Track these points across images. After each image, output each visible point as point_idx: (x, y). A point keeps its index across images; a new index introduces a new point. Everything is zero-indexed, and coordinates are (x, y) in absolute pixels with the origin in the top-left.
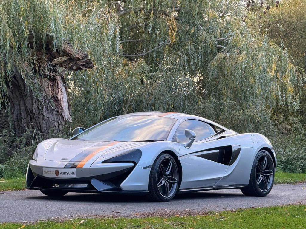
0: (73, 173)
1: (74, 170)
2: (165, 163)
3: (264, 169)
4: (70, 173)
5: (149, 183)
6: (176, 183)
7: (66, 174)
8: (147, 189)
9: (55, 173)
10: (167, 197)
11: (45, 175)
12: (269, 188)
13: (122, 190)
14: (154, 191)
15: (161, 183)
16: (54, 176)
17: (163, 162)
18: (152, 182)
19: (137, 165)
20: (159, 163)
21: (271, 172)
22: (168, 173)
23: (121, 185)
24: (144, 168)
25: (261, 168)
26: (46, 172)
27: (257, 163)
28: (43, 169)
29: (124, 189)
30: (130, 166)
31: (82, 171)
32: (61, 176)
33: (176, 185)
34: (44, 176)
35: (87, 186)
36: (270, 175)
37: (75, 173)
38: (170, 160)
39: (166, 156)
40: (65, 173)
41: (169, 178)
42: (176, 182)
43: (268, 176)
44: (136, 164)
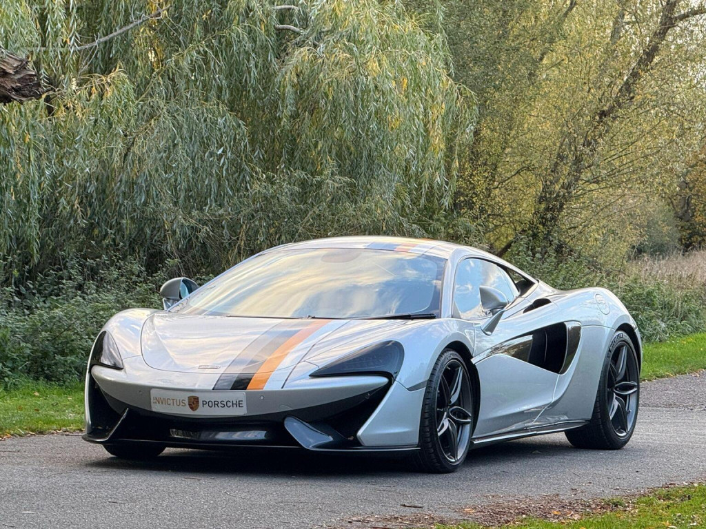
0: (239, 404)
1: (240, 395)
2: (450, 374)
3: (619, 379)
4: (229, 404)
5: (420, 427)
6: (468, 423)
7: (220, 405)
8: (416, 440)
9: (187, 402)
10: (453, 460)
11: (157, 408)
12: (629, 427)
13: (362, 446)
14: (430, 445)
15: (443, 425)
16: (186, 411)
17: (446, 372)
18: (427, 423)
19: (394, 380)
20: (439, 374)
21: (631, 387)
22: (454, 399)
23: (360, 433)
24: (410, 389)
25: (616, 375)
26: (159, 401)
27: (609, 366)
28: (153, 391)
29: (366, 442)
30: (379, 384)
31: (262, 398)
32: (203, 412)
33: (468, 428)
34: (154, 410)
35: (265, 436)
36: (629, 395)
37: (244, 404)
38: (459, 366)
39: (452, 357)
40: (216, 404)
41: (454, 413)
42: (469, 420)
43: (626, 396)
44: (391, 378)
